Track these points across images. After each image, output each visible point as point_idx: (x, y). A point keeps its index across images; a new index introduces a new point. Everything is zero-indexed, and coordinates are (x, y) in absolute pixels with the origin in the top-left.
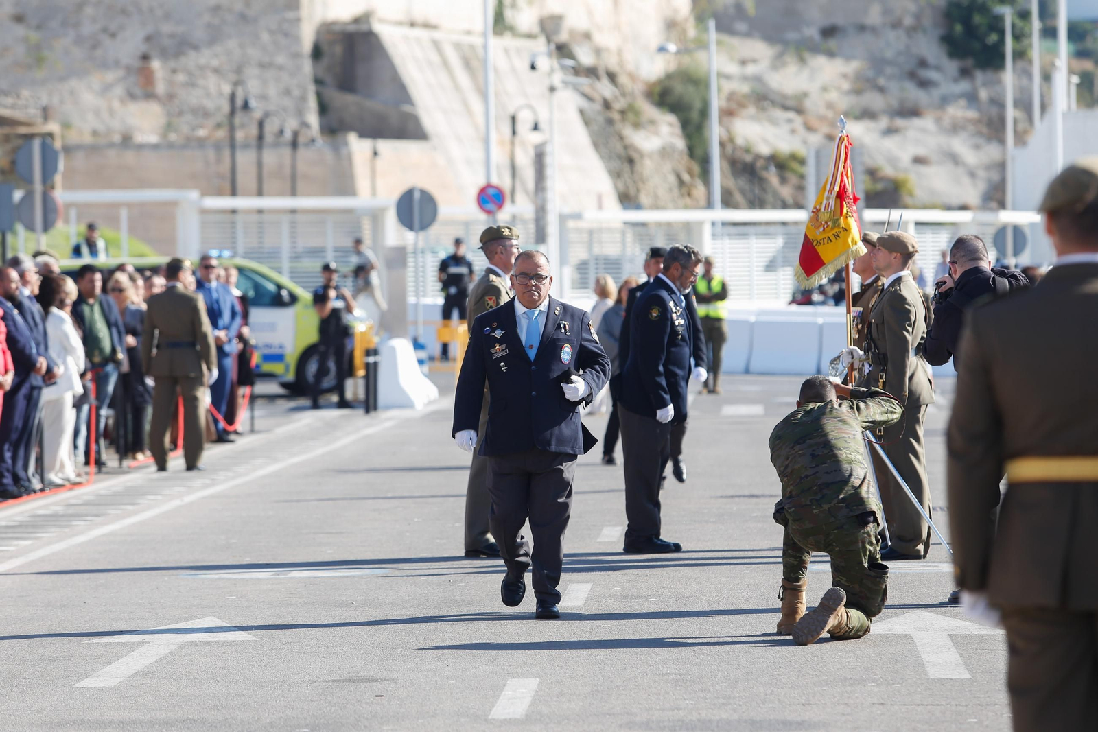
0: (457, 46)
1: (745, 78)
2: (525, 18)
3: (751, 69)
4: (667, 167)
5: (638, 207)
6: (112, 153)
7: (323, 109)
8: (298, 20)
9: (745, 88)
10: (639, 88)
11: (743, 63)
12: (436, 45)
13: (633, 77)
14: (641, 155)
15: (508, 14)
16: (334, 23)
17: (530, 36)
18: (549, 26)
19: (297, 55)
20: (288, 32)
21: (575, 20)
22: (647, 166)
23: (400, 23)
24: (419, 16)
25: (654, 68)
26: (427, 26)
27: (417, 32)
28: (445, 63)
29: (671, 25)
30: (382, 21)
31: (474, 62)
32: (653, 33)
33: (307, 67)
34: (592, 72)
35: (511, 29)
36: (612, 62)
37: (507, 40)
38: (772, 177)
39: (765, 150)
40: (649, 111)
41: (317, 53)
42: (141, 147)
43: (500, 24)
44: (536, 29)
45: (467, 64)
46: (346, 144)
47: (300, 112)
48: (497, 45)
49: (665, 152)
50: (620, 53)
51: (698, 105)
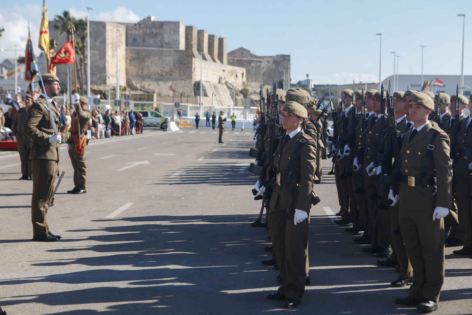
0: (213, 85)
1: (253, 90)
2: (223, 81)
3: (254, 89)
4: (241, 101)
5: (237, 106)
6: (167, 98)
7: (195, 92)
8: (192, 81)
9: (253, 91)
10: (238, 91)
11: (253, 88)
12: (210, 85)
13: (238, 90)
14: (237, 99)
15: (221, 81)
16: (196, 82)
17: (223, 84)
18: (226, 83)
19: (191, 85)
20: (190, 82)
21: (230, 82)
22: (238, 101)
23: (205, 82)
24: (208, 80)
25: (241, 88)
26: (209, 82)
27: (207, 83)
28: (211, 87)
29: (243, 83)
30: (203, 81)
31: (215, 87)
32: (241, 84)
33: (193, 87)
34: (232, 89)
35: (221, 83)
36: (235, 88)
37: (220, 84)
38: (256, 103)
39: (255, 99)
40: (239, 94)
41: (194, 85)
42: (171, 97)
43: (220, 82)
44: (224, 83)
45: (214, 87)
46: (197, 97)
47: (191, 93)
48: (219, 85)
49: (241, 99)
50: (236, 86)
51: (246, 93)
